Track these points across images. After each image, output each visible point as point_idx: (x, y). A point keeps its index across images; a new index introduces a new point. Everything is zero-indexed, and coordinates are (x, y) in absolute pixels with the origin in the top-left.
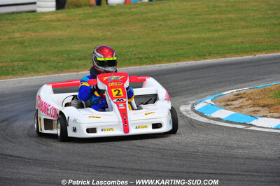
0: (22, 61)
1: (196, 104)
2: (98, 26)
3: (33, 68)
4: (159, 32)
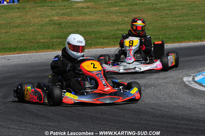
0: (60, 38)
1: (196, 76)
2: (119, 13)
4: (166, 19)
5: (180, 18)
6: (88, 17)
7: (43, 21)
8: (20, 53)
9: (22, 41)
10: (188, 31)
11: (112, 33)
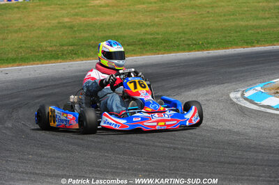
0: (72, 45)
1: (246, 91)
2: (147, 12)
3: (82, 52)
4: (207, 19)
5: (225, 18)
6: (108, 18)
7: (50, 23)
8: (21, 65)
9: (24, 49)
10: (235, 34)
11: (139, 37)
